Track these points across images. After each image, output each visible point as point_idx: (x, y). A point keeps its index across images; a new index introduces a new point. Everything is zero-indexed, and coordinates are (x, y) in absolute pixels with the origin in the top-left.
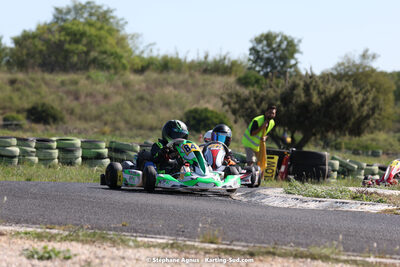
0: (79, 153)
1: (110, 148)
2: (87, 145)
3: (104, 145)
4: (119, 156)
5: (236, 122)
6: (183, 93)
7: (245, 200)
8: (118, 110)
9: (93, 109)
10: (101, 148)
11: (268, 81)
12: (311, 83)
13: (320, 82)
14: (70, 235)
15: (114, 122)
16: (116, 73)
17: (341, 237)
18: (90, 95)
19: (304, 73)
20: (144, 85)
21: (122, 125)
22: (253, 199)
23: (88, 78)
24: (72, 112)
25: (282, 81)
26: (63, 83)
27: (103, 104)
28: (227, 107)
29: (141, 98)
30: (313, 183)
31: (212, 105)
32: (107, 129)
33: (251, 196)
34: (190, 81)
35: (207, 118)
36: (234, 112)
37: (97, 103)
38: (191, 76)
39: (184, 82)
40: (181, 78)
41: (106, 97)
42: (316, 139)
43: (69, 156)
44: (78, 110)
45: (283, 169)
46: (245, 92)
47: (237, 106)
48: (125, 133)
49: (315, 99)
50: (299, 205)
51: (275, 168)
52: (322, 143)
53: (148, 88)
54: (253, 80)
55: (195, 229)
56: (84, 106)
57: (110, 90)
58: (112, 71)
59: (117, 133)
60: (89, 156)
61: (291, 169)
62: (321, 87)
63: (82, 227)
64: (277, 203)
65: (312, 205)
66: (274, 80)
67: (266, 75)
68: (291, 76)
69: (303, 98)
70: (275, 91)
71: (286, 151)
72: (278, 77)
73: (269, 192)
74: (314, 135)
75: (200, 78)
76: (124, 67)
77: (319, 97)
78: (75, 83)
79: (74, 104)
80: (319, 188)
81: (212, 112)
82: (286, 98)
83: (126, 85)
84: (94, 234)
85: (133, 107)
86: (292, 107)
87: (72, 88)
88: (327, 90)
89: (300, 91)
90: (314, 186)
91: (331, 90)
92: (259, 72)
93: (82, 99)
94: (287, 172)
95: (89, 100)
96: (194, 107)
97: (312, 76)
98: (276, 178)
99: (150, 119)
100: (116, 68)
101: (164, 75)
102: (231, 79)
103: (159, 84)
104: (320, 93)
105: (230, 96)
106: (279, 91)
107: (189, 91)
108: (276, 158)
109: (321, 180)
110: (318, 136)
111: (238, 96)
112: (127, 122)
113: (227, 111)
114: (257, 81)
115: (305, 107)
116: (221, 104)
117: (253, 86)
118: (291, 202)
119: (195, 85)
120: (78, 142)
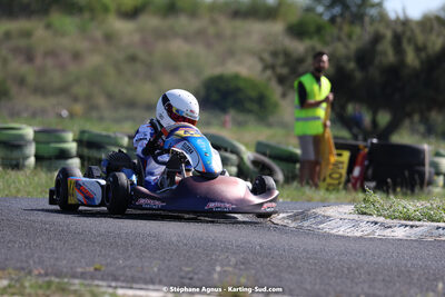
0: (31, 150)
1: (80, 142)
2: (43, 137)
3: (70, 136)
4: (94, 154)
5: (284, 95)
6: (199, 50)
7: (292, 225)
8: (96, 77)
9: (55, 77)
10: (64, 141)
11: (335, 31)
12: (404, 33)
13: (418, 31)
14: (9, 286)
15: (88, 98)
16: (92, 19)
17: (440, 285)
18: (52, 54)
19: (392, 16)
20: (137, 38)
21: (101, 101)
22: (306, 224)
23: (48, 26)
24: (22, 82)
25: (357, 30)
26: (8, 35)
27: (73, 68)
28: (269, 73)
29: (133, 59)
30: (405, 195)
31: (246, 68)
32: (78, 108)
33: (303, 219)
34: (211, 30)
35: (238, 90)
36: (281, 80)
37: (62, 67)
38: (214, 22)
39: (201, 33)
40: (196, 25)
41: (77, 56)
42: (412, 123)
43: (15, 154)
44: (32, 79)
45: (357, 172)
46: (299, 47)
47: (284, 71)
48: (107, 113)
49: (411, 58)
50: (379, 233)
51: (344, 171)
52: (422, 128)
53: (144, 42)
54: (312, 28)
55: (210, 273)
56: (41, 72)
57: (82, 45)
58: (87, 15)
59: (94, 114)
60: (46, 155)
61: (370, 172)
62: (420, 38)
63: (30, 273)
64: (344, 230)
65: (400, 233)
66: (346, 28)
67: (333, 20)
68: (372, 20)
69: (390, 57)
70: (346, 46)
71: (361, 144)
72: (352, 23)
73: (331, 211)
74: (410, 115)
75: (227, 25)
76: (106, 9)
77: (418, 56)
78: (27, 34)
79: (25, 69)
80: (411, 205)
81: (246, 80)
82: (365, 57)
83: (109, 38)
84: (49, 284)
85: (119, 72)
86: (374, 72)
87: (22, 43)
88: (430, 45)
89: (386, 47)
90: (404, 202)
91: (436, 43)
92: (321, 15)
93: (39, 61)
94: (364, 178)
95: (49, 62)
96: (217, 71)
97: (406, 23)
98: (345, 188)
99: (147, 91)
100: (92, 10)
101: (170, 22)
102: (277, 27)
103: (161, 35)
104: (419, 49)
105: (275, 54)
106: (353, 46)
107: (209, 46)
108: (346, 155)
109: (417, 190)
110: (416, 118)
111: (287, 54)
112: (110, 96)
113: (269, 79)
114: (319, 30)
115: (395, 72)
116: (259, 66)
117: (311, 38)
118: (365, 229)
119: (219, 36)
120: (29, 132)
